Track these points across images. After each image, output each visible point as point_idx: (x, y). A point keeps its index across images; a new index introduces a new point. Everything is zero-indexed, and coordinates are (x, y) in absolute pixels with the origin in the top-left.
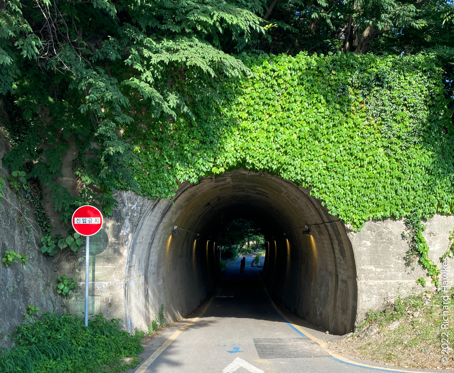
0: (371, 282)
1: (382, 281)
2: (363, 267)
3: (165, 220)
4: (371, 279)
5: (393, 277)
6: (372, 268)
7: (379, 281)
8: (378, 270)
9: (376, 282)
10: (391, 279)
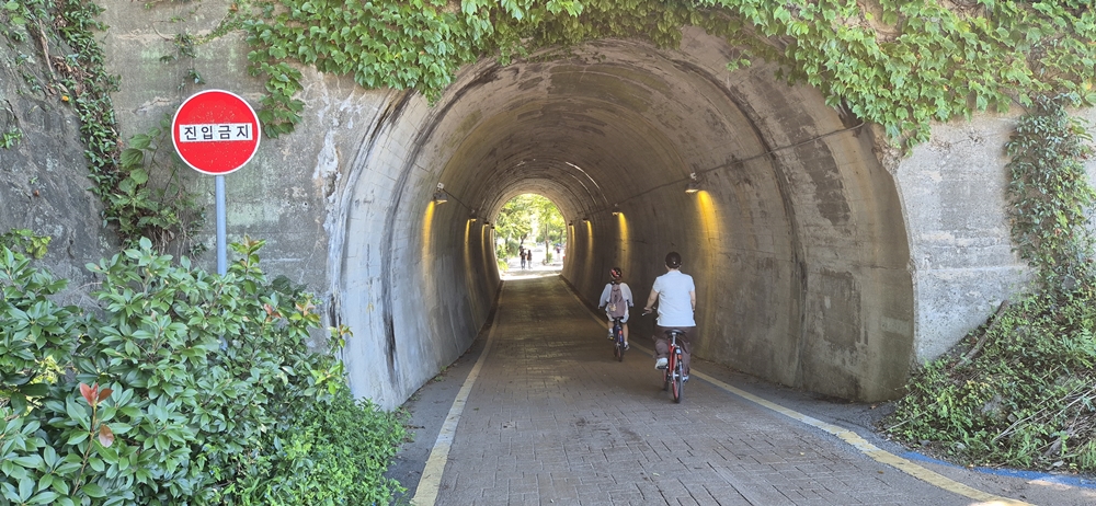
0: (947, 273)
1: (973, 269)
2: (925, 237)
3: (422, 161)
4: (946, 265)
5: (999, 259)
6: (947, 236)
7: (964, 269)
8: (963, 241)
9: (959, 271)
10: (994, 263)
